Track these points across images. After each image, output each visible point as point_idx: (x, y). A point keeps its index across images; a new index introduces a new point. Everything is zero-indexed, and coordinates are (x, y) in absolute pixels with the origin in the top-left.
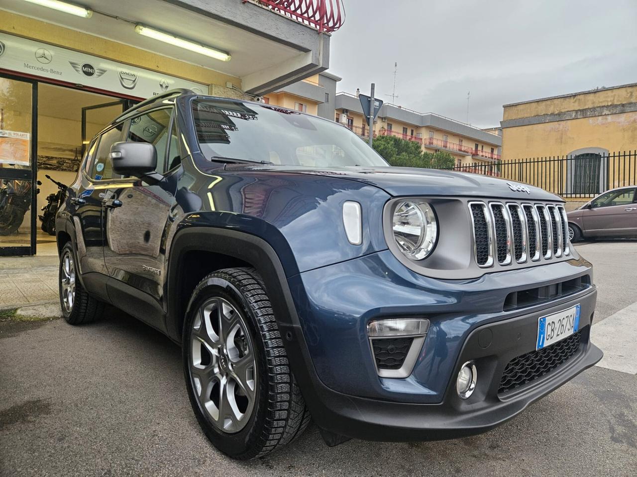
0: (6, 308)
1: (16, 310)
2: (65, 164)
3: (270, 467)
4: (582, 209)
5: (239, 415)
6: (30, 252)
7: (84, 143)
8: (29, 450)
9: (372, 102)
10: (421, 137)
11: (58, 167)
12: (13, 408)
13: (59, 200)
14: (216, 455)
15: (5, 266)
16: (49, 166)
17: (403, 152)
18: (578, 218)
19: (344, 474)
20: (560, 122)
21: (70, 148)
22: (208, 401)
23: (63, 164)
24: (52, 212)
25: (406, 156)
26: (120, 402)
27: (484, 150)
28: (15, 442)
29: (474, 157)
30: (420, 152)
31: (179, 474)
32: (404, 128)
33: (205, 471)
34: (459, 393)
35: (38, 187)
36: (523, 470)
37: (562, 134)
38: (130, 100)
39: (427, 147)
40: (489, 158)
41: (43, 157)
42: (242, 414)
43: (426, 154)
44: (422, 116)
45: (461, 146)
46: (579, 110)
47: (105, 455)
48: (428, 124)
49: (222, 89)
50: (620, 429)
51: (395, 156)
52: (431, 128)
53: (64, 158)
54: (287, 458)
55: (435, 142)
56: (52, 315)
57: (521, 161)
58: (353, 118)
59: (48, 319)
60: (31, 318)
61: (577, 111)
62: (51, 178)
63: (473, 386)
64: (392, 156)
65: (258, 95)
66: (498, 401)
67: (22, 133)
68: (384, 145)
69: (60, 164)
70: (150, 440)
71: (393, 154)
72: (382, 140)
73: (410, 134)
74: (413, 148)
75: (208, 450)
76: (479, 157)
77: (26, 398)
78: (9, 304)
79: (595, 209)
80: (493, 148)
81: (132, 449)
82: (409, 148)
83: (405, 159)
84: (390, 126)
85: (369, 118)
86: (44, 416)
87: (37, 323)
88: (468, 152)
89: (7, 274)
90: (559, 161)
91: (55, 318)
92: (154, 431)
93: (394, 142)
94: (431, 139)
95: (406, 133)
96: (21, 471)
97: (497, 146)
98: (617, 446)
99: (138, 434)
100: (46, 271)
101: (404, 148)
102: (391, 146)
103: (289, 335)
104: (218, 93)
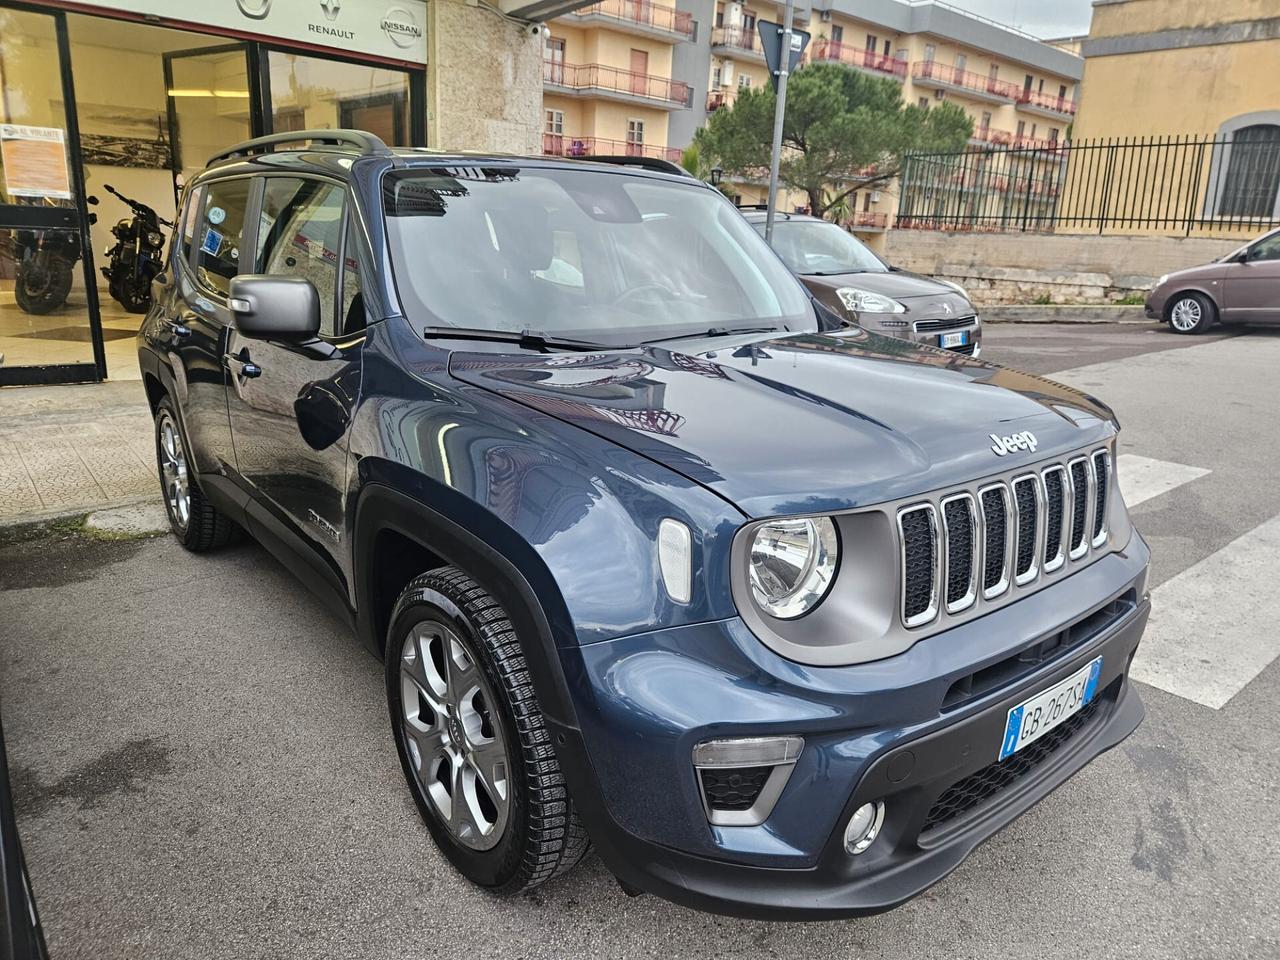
0: (67, 514)
1: (85, 517)
2: (140, 152)
3: (537, 903)
4: (1228, 262)
5: (484, 826)
6: (95, 373)
7: (171, 93)
8: (141, 853)
9: (785, 39)
10: (905, 59)
11: (126, 160)
12: (106, 757)
13: (138, 239)
14: (449, 874)
15: (51, 406)
16: (108, 158)
17: (861, 104)
18: (1215, 283)
19: (660, 920)
20: (1214, 48)
21: (146, 117)
22: (433, 782)
23: (136, 153)
24: (126, 262)
25: (867, 113)
26: (287, 750)
27: (1044, 90)
28: (116, 836)
29: (1022, 108)
30: (898, 106)
31: (387, 910)
32: (869, 37)
33: (431, 906)
34: (846, 844)
35: (91, 208)
36: (961, 921)
37: (1215, 76)
38: (261, 42)
39: (916, 82)
40: (1053, 109)
41: (94, 139)
42: (489, 824)
43: (911, 109)
44: (912, 8)
45: (993, 79)
46: (1260, 21)
47: (267, 869)
48: (925, 28)
49: (455, 9)
50: (1154, 839)
51: (841, 114)
52: (930, 38)
53: (136, 139)
54: (567, 885)
55: (936, 71)
56: (152, 528)
57: (1114, 143)
58: (755, 13)
59: (147, 536)
60: (115, 535)
61: (1255, 23)
62: (116, 190)
63: (872, 835)
64: (835, 113)
65: (535, 20)
66: (917, 851)
67: (47, 129)
68: (820, 87)
69: (130, 152)
70: (340, 837)
71: (839, 109)
72: (817, 74)
73: (882, 53)
74: (884, 96)
75: (437, 862)
76: (1032, 108)
77: (126, 735)
78: (71, 505)
79: (1253, 264)
80: (1064, 84)
81: (310, 857)
82: (874, 94)
83: (863, 121)
84: (837, 31)
85: (777, 77)
86: (160, 777)
87: (125, 546)
88: (1006, 96)
89: (57, 423)
90: (1198, 147)
91: (159, 534)
92: (346, 818)
93: (843, 79)
94: (928, 63)
95: (874, 48)
96: (132, 898)
97: (1074, 82)
98: (1138, 876)
99: (320, 823)
100: (131, 416)
101: (863, 94)
102: (836, 90)
103: (561, 739)
104: (448, 18)
